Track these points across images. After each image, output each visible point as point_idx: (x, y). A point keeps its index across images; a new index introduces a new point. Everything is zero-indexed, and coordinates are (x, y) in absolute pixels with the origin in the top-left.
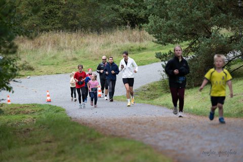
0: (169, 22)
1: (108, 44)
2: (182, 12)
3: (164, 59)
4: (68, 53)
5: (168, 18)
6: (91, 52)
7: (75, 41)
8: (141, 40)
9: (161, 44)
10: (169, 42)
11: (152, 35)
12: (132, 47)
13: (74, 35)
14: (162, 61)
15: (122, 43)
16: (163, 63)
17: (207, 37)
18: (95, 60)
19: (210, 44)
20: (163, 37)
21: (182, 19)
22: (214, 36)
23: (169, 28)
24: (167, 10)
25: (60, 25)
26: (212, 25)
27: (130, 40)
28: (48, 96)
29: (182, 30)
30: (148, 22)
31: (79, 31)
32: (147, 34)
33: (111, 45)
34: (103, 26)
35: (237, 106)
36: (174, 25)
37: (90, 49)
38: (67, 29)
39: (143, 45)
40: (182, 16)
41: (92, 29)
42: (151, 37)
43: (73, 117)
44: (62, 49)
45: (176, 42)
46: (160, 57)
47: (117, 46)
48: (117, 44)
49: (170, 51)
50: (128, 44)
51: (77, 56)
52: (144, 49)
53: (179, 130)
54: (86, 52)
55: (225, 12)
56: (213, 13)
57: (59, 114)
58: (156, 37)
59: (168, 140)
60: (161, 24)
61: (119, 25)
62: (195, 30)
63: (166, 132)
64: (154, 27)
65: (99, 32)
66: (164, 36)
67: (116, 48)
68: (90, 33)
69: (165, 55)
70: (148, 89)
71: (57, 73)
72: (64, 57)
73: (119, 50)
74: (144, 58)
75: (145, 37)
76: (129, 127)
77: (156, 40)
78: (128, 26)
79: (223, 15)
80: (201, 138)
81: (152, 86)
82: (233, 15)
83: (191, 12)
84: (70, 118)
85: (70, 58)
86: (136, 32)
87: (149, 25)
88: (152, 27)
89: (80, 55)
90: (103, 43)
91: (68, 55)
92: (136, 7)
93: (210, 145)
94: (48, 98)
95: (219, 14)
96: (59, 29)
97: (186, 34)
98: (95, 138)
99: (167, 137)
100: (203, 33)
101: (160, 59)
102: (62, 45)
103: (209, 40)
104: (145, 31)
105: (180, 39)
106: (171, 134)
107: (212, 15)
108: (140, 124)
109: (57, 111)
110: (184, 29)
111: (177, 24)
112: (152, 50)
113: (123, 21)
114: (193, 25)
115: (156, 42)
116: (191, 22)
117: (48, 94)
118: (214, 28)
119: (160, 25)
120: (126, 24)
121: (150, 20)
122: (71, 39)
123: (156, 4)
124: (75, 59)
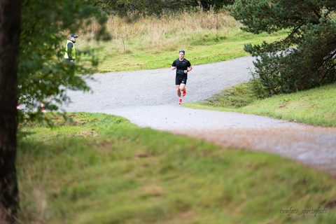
1: (174, 32)
3: (256, 53)
4: (119, 44)
6: (151, 43)
8: (218, 27)
9: (252, 31)
10: (263, 30)
11: (238, 21)
12: (207, 36)
14: (253, 56)
15: (192, 30)
16: (255, 59)
18: (157, 53)
19: (318, 33)
20: (254, 23)
23: (263, 11)
27: (203, 27)
29: (281, 13)
32: (232, 19)
36: (270, 6)
37: (147, 38)
45: (273, 29)
46: (251, 50)
47: (185, 35)
48: (186, 31)
49: (264, 42)
51: (130, 48)
52: (223, 39)
54: (143, 43)
58: (245, 23)
62: (299, 14)
64: (242, 10)
66: (256, 22)
69: (257, 48)
70: (233, 94)
72: (113, 49)
73: (189, 40)
74: (223, 51)
77: (245, 27)
81: (237, 89)
85: (122, 51)
87: (234, 6)
88: (239, 9)
89: (134, 46)
91: (118, 46)
97: (286, 19)
101: (251, 53)
103: (317, 28)
105: (278, 26)
110: (283, 11)
111: (274, 5)
112: (235, 39)
114: (296, 6)
115: (244, 29)
119: (250, 7)
124: (128, 52)
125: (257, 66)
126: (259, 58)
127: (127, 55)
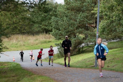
0: (60, 32)
1: (37, 39)
3: (58, 46)
4: (22, 43)
5: (59, 30)
6: (31, 42)
7: (24, 38)
8: (49, 38)
10: (60, 39)
11: (53, 36)
12: (46, 41)
13: (24, 36)
15: (42, 39)
16: (58, 47)
17: (74, 38)
19: (75, 40)
21: (65, 30)
22: (77, 37)
23: (60, 34)
24: (60, 27)
25: (19, 32)
26: (76, 33)
27: (45, 38)
28: (14, 59)
30: (52, 31)
31: (26, 34)
32: (52, 36)
33: (38, 40)
34: (35, 33)
35: (85, 64)
36: (62, 33)
38: (22, 33)
39: (50, 40)
40: (65, 29)
41: (31, 34)
42: (53, 37)
43: (23, 67)
44: (19, 41)
46: (56, 45)
47: (40, 40)
49: (60, 43)
50: (44, 39)
51: (25, 44)
52: (50, 42)
53: (63, 73)
55: (81, 28)
56: (77, 28)
57: (18, 66)
58: (55, 37)
59: (59, 76)
60: (57, 32)
61: (41, 32)
63: (58, 74)
65: (33, 35)
66: (58, 37)
67: (40, 41)
68: (30, 35)
69: (59, 44)
71: (17, 50)
73: (41, 42)
76: (44, 71)
77: (55, 38)
78: (44, 33)
80: (72, 76)
82: (84, 29)
83: (68, 28)
84: (22, 67)
85: (22, 45)
86: (47, 35)
87: (52, 33)
88: (54, 33)
90: (35, 39)
91: (21, 43)
92: (48, 26)
93: (75, 78)
94: (14, 60)
95: (79, 29)
96: (19, 33)
98: (31, 75)
99: (59, 75)
100: (73, 36)
102: (19, 40)
103: (75, 39)
104: (51, 35)
106: (60, 74)
108: (48, 70)
109: (17, 65)
111: (63, 32)
112: (54, 42)
113: (43, 31)
114: (69, 33)
115: (55, 39)
116: (68, 32)
117: (14, 58)
118: (77, 34)
120: (43, 32)
121: (53, 31)
122: (23, 38)
123: (55, 25)
124: (24, 45)
125: (58, 49)
126: (59, 47)
127: (24, 46)
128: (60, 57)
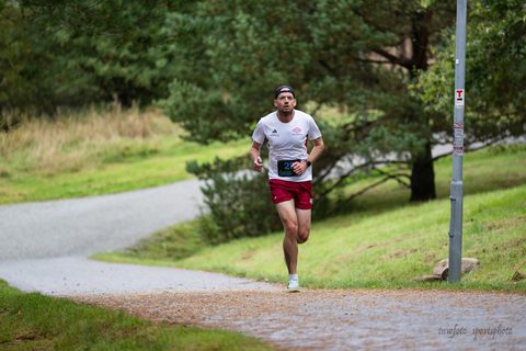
1: (75, 143)
2: (243, 73)
3: (205, 175)
6: (40, 159)
8: (145, 134)
10: (215, 137)
12: (127, 149)
14: (200, 179)
15: (104, 140)
16: (203, 183)
20: (201, 129)
21: (244, 89)
23: (214, 110)
26: (306, 101)
27: (121, 134)
33: (84, 145)
36: (226, 102)
37: (35, 153)
39: (152, 143)
40: (243, 82)
41: (38, 110)
42: (175, 127)
45: (231, 137)
46: (196, 170)
47: (94, 147)
50: (118, 141)
51: (8, 169)
52: (154, 152)
54: (28, 160)
55: (333, 72)
56: (309, 74)
58: (187, 128)
61: (96, 101)
64: (183, 106)
66: (204, 126)
67: (94, 151)
69: (207, 167)
70: (169, 239)
73: (99, 155)
74: (153, 172)
75: (154, 127)
77: (189, 134)
79: (330, 80)
81: (176, 231)
82: (351, 80)
83: (262, 73)
86: (133, 117)
89: (14, 165)
90: (63, 141)
95: (321, 77)
101: (197, 174)
105: (239, 132)
107: (307, 80)
111: (233, 99)
112: (171, 154)
115: (186, 139)
120: (109, 99)
125: (204, 191)
126: (211, 182)
128: (214, 240)
